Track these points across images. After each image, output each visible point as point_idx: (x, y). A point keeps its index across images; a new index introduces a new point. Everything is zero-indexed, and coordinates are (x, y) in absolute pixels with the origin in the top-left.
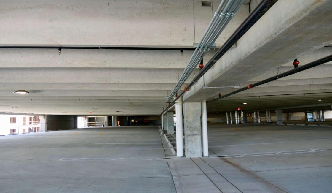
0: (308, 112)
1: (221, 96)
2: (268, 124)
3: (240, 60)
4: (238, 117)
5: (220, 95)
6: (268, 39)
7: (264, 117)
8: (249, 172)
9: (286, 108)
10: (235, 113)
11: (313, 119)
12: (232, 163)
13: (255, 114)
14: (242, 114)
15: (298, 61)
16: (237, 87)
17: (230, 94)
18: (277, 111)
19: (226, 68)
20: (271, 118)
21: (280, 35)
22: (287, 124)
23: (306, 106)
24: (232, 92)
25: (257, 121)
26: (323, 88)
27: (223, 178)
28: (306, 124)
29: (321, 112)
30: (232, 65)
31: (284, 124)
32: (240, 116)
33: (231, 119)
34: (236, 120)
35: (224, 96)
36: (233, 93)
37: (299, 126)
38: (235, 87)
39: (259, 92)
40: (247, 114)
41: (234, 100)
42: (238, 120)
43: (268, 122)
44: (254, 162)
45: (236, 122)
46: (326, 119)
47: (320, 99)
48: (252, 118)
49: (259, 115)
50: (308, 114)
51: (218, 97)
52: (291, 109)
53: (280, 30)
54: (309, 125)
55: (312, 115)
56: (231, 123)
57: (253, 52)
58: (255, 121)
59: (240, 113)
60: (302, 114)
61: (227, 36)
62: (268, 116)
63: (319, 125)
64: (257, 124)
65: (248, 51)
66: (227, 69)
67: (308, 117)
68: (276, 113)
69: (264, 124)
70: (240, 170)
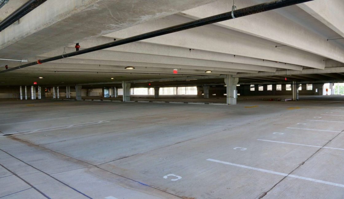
0: (105, 89)
1: (8, 69)
2: (67, 100)
3: (22, 37)
4: (35, 92)
5: (6, 67)
6: (45, 26)
7: (64, 93)
8: (38, 146)
9: (85, 84)
10: (31, 87)
11: (109, 95)
12: (20, 140)
13: (54, 89)
14: (39, 89)
15: (79, 45)
16: (24, 61)
17: (18, 67)
18: (77, 87)
19: (9, 41)
20: (71, 93)
21: (53, 24)
22: (86, 100)
23: (102, 83)
24: (21, 65)
25: (57, 97)
26: (111, 69)
27: (8, 154)
28: (102, 100)
29: (115, 89)
30: (14, 40)
31: (82, 100)
32: (37, 91)
33: (26, 94)
34: (32, 96)
35: (13, 68)
36: (22, 67)
37: (95, 101)
38: (23, 61)
39: (53, 67)
40: (46, 89)
41: (28, 73)
42: (34, 95)
43: (67, 97)
44: (45, 136)
45: (33, 98)
46: (119, 96)
47: (112, 77)
48: (51, 94)
49: (58, 90)
50: (105, 90)
51: (5, 69)
52: (90, 85)
53: (53, 21)
54: (104, 100)
55: (108, 91)
56: (26, 99)
57: (33, 33)
58: (54, 97)
59: (38, 88)
60: (100, 91)
61: (8, 11)
62: (68, 92)
63: (112, 100)
64: (56, 100)
65: (29, 31)
66: (9, 43)
67: (105, 93)
68: (76, 89)
69: (63, 99)
70: (28, 145)
